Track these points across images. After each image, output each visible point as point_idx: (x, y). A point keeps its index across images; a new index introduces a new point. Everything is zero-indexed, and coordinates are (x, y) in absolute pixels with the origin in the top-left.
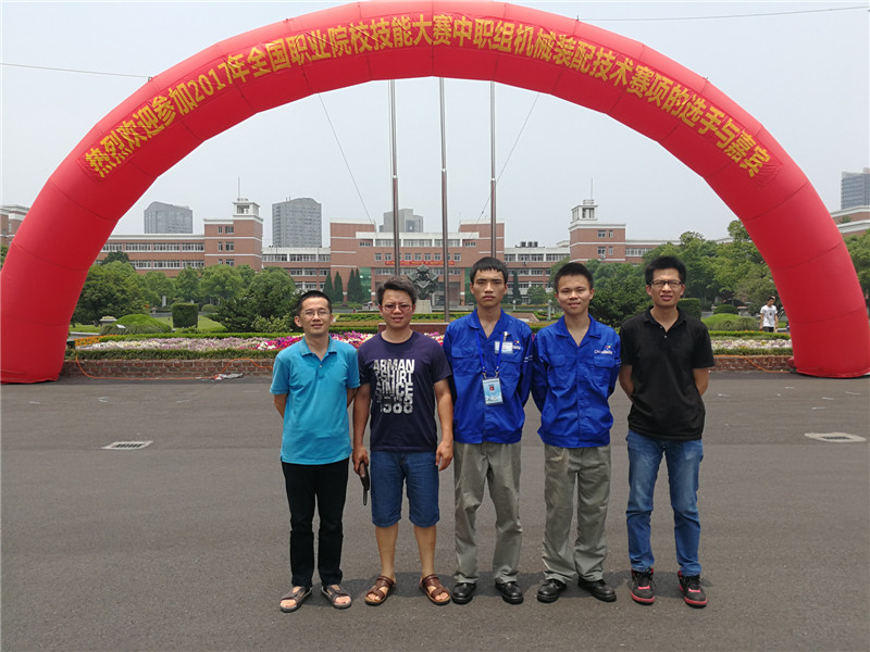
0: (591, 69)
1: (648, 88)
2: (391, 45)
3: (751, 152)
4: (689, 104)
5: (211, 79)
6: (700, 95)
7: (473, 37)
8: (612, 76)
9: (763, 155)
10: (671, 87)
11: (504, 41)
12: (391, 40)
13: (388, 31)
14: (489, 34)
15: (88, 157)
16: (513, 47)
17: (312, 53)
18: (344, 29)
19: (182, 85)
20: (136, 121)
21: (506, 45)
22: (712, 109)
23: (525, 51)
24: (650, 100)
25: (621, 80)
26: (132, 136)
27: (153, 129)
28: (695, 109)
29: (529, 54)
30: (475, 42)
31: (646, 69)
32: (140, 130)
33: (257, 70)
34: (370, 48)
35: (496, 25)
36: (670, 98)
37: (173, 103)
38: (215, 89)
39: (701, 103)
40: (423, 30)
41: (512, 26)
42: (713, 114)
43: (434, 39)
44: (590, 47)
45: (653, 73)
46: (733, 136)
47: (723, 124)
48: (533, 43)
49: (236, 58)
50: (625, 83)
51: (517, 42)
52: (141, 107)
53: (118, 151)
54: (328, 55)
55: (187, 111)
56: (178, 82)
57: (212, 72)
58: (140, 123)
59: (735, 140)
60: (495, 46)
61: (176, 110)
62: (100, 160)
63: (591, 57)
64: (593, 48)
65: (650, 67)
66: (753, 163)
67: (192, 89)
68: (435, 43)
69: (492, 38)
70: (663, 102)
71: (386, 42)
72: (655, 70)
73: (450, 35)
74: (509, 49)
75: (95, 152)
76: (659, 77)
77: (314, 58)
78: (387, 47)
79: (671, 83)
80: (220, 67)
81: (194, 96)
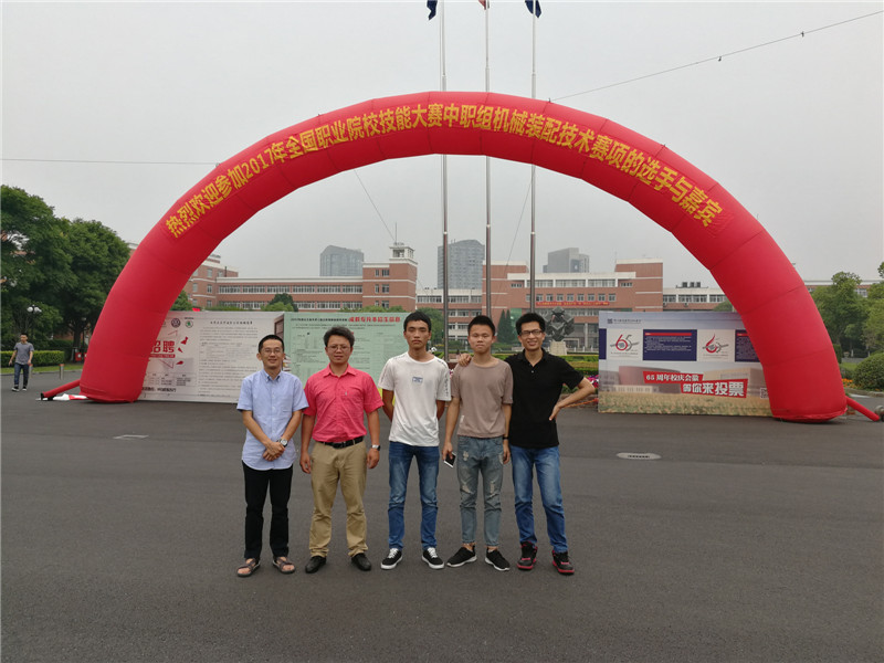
0: (558, 140)
1: (608, 153)
2: (394, 129)
3: (703, 205)
4: (645, 165)
5: (259, 161)
6: (655, 157)
7: (459, 119)
8: (576, 145)
9: (715, 207)
10: (628, 152)
11: (485, 121)
12: (395, 125)
13: (392, 119)
14: (473, 116)
15: (168, 223)
16: (492, 126)
17: (333, 138)
18: (359, 119)
19: (238, 167)
20: (203, 194)
21: (486, 124)
22: (666, 169)
23: (502, 129)
24: (610, 163)
25: (584, 148)
26: (199, 206)
27: (215, 200)
28: (650, 169)
29: (505, 130)
30: (461, 123)
31: (606, 138)
32: (205, 201)
33: (293, 153)
34: (378, 132)
35: (478, 109)
36: (628, 160)
37: (230, 180)
38: (261, 169)
39: (656, 164)
40: (419, 115)
41: (491, 109)
42: (667, 173)
43: (428, 122)
44: (557, 122)
45: (611, 141)
46: (685, 191)
47: (676, 181)
48: (509, 121)
49: (278, 145)
50: (587, 150)
51: (495, 121)
52: (208, 183)
53: (189, 217)
54: (347, 139)
55: (240, 186)
56: (235, 165)
57: (259, 156)
58: (206, 196)
59: (687, 195)
60: (477, 126)
61: (232, 185)
62: (175, 224)
63: (557, 130)
64: (560, 123)
65: (610, 136)
66: (707, 214)
67: (244, 170)
68: (430, 125)
69: (475, 119)
70: (621, 164)
71: (391, 127)
72: (614, 138)
73: (440, 118)
74: (488, 127)
75: (173, 218)
76: (617, 144)
77: (336, 142)
78: (391, 131)
79: (628, 148)
80: (266, 152)
81: (245, 174)
